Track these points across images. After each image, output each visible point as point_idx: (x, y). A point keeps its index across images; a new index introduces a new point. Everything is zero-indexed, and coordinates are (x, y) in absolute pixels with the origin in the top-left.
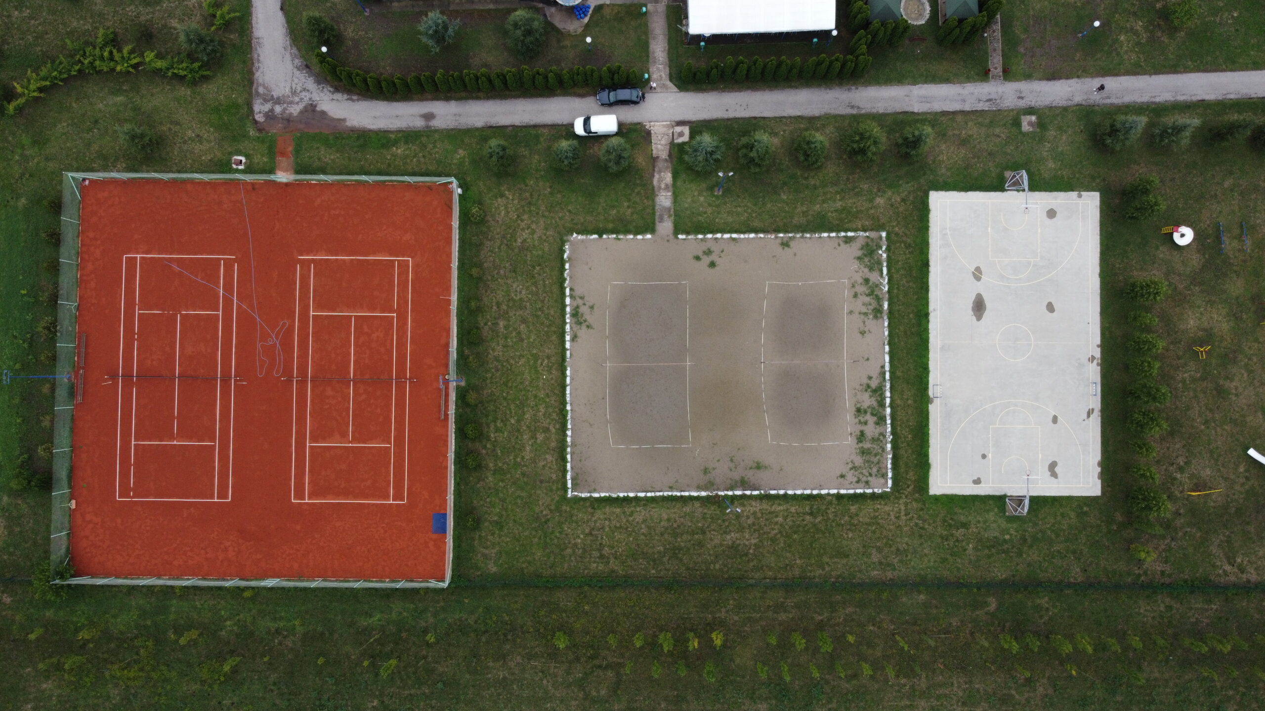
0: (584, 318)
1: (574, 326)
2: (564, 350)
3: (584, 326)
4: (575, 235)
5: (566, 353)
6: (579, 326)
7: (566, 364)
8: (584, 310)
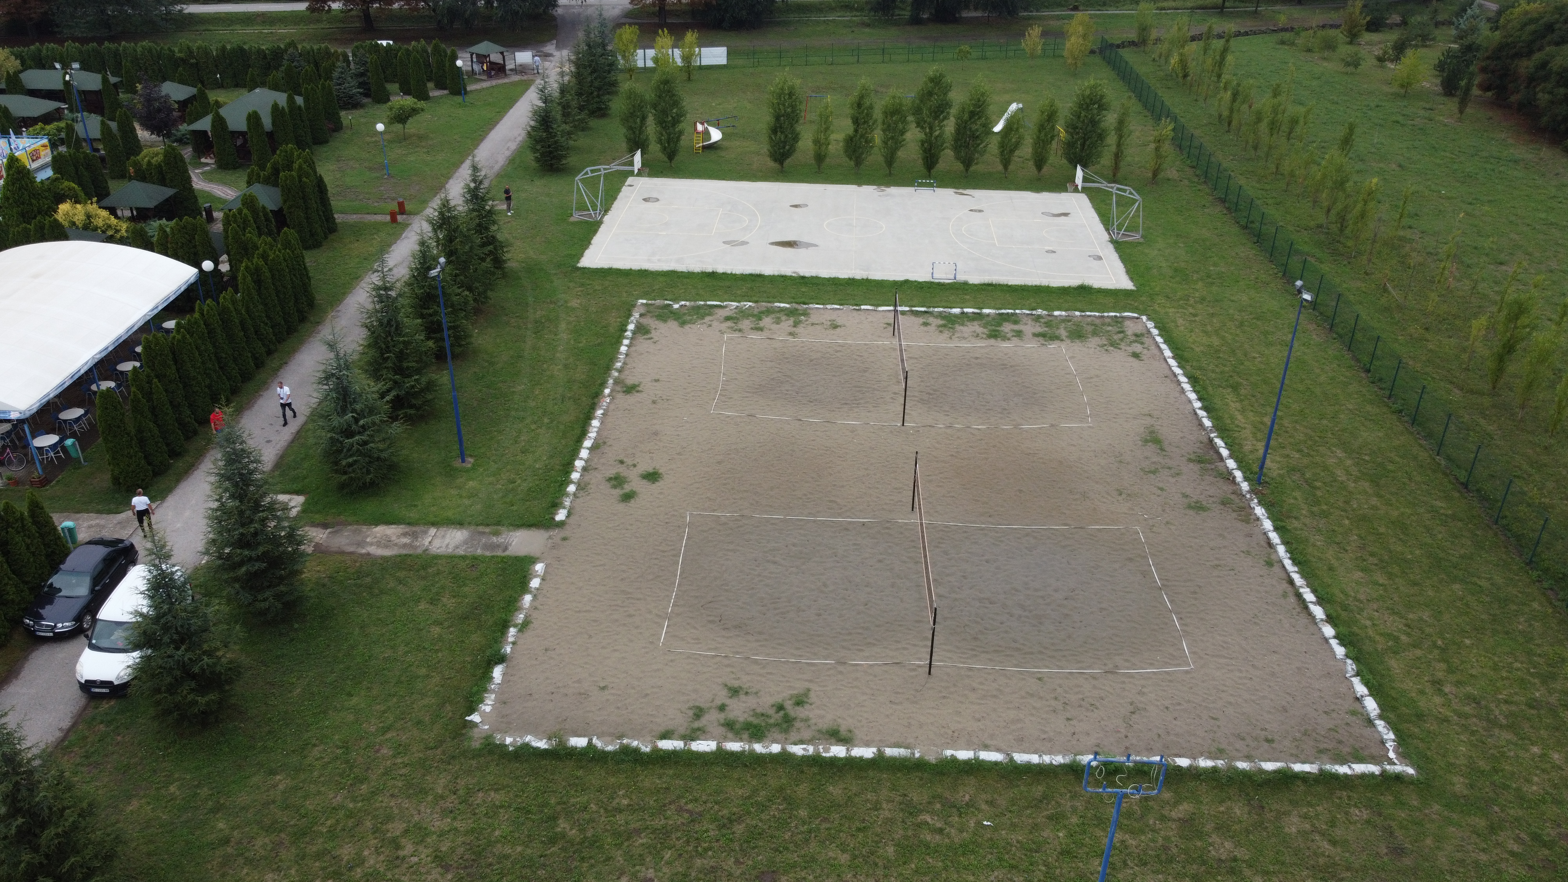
0: (771, 712)
1: (793, 735)
2: (879, 763)
3: (800, 712)
4: (475, 718)
5: (893, 759)
6: (797, 724)
7: (932, 758)
8: (739, 710)
